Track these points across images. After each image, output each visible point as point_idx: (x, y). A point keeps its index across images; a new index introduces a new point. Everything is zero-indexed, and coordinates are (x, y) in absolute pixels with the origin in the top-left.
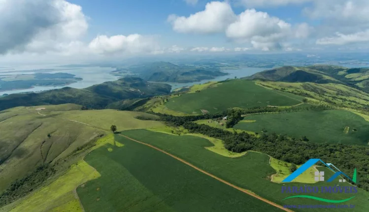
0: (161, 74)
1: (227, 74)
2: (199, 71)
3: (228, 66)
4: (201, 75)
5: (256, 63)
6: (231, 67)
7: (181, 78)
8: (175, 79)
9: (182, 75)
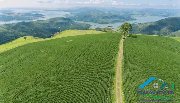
0: (89, 17)
1: (135, 19)
2: (115, 16)
3: (137, 14)
4: (116, 19)
5: (156, 13)
6: (139, 15)
7: (101, 20)
8: (97, 20)
9: (103, 18)
